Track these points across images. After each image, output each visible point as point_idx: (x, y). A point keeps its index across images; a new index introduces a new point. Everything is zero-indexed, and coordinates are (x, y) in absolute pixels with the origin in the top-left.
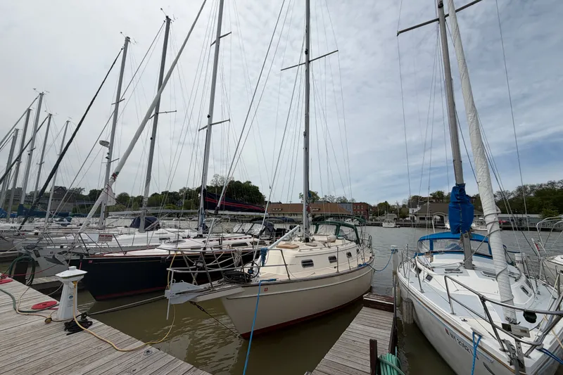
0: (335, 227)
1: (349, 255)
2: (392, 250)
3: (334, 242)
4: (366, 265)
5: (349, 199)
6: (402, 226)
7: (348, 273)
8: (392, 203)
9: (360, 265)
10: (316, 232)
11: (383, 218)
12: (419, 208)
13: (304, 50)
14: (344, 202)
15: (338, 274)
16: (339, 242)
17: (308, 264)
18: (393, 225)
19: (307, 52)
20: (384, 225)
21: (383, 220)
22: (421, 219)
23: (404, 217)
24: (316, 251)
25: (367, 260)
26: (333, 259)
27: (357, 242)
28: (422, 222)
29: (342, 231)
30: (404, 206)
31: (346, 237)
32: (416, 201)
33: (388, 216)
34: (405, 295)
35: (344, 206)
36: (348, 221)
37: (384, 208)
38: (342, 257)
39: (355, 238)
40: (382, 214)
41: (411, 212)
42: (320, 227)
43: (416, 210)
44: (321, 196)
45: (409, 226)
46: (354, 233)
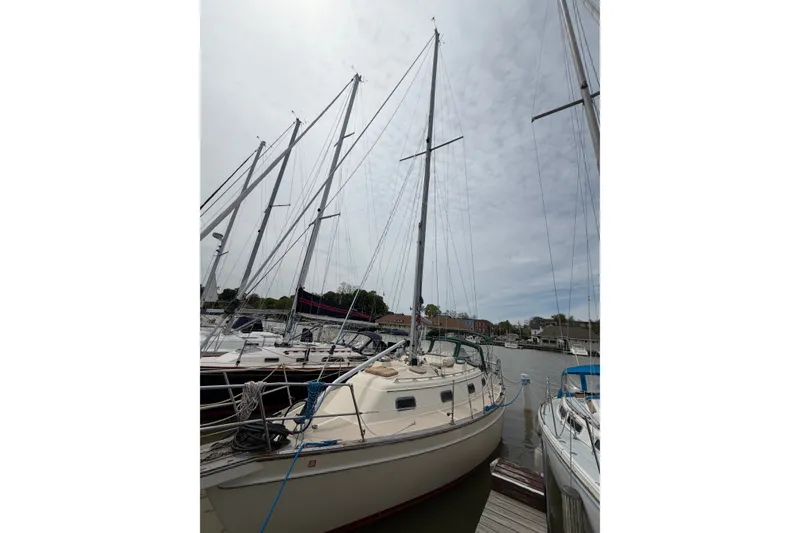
0: (455, 345)
1: (471, 388)
2: (524, 380)
3: (452, 366)
4: (494, 407)
5: (470, 316)
6: (525, 347)
7: (469, 423)
8: (513, 322)
9: (487, 409)
10: (430, 351)
11: (505, 337)
12: (541, 330)
13: (426, 138)
14: (465, 318)
15: (453, 428)
16: (458, 368)
17: (406, 403)
18: (516, 346)
19: (429, 141)
20: (506, 345)
21: (505, 340)
22: (545, 341)
23: (526, 338)
24: (423, 381)
25: (496, 398)
26: (447, 396)
27: (483, 368)
28: (545, 345)
29: (464, 351)
30: (525, 326)
31: (468, 360)
32: (537, 322)
33: (509, 336)
34: (564, 480)
35: (466, 322)
36: (469, 339)
37: (505, 328)
38: (460, 393)
39: (479, 362)
40: (503, 333)
41: (533, 333)
42: (436, 343)
43: (538, 332)
44: (443, 310)
45: (532, 348)
46: (479, 354)
